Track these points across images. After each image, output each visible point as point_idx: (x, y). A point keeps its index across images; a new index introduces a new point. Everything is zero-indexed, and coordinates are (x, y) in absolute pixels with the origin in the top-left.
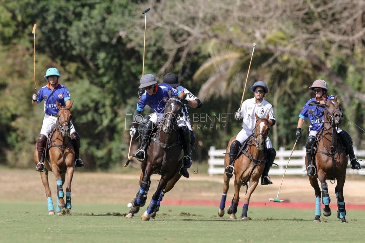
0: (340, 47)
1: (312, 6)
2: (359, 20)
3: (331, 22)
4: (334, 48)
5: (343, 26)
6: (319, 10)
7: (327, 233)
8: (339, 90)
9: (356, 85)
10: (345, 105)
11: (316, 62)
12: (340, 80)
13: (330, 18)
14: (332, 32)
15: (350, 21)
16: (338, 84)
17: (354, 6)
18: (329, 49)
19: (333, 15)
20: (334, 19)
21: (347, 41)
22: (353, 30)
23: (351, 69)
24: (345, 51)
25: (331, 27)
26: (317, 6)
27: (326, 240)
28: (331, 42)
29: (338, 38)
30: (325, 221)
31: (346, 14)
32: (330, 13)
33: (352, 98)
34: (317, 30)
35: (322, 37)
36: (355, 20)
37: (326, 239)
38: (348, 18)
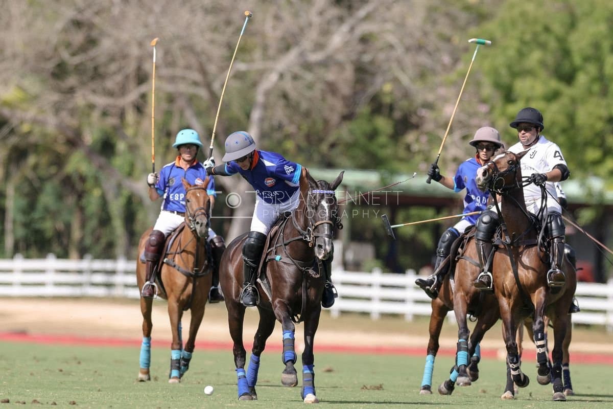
0: (105, 114)
1: (65, 55)
2: (132, 76)
3: (93, 78)
4: (96, 115)
5: (110, 84)
6: (76, 60)
7: (79, 380)
8: (102, 176)
9: (127, 169)
10: (110, 196)
11: (70, 134)
12: (102, 160)
13: (90, 73)
14: (94, 91)
15: (119, 78)
16: (101, 167)
17: (125, 56)
18: (89, 115)
19: (96, 68)
20: (97, 74)
21: (115, 106)
22: (123, 90)
23: (121, 146)
24: (112, 121)
25: (93, 85)
26: (74, 54)
27: (78, 389)
28: (91, 107)
29: (101, 101)
30: (77, 361)
31: (113, 67)
32: (90, 65)
33: (119, 186)
34: (71, 91)
35: (80, 99)
36: (127, 77)
37: (79, 388)
38: (115, 73)
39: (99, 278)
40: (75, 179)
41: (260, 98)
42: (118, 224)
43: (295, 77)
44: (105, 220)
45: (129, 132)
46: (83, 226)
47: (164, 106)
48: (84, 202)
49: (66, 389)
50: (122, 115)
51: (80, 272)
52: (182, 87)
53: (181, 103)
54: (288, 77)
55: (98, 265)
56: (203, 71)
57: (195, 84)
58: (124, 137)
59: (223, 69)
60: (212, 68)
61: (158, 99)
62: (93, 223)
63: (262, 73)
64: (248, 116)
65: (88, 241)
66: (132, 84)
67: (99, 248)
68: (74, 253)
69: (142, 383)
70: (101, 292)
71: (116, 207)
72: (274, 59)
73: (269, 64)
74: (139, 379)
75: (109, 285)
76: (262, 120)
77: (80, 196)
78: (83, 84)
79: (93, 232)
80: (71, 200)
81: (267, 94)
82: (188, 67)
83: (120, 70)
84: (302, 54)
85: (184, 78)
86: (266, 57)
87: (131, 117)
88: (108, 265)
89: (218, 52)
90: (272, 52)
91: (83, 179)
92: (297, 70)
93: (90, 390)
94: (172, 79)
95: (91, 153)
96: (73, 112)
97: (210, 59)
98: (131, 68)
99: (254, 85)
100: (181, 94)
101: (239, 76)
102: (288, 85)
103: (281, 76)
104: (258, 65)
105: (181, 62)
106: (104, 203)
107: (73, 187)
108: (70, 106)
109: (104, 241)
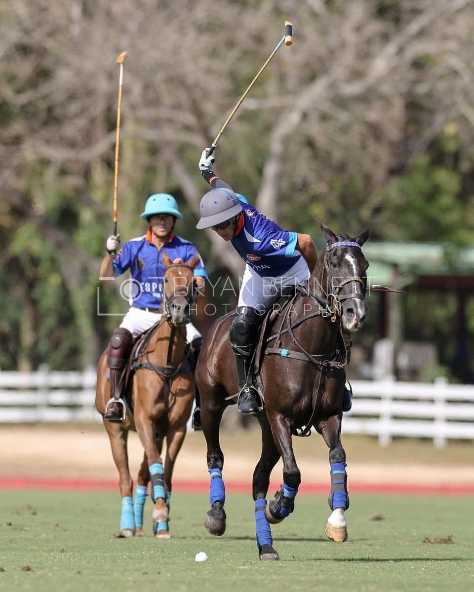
0: (63, 172)
2: (100, 120)
3: (46, 123)
4: (50, 174)
5: (70, 130)
6: (23, 98)
7: (35, 536)
8: (62, 258)
10: (73, 285)
11: (16, 200)
12: (60, 235)
13: (43, 116)
14: (48, 142)
15: (81, 122)
16: (59, 246)
17: (90, 93)
18: (41, 174)
19: (50, 110)
20: (51, 118)
21: (77, 162)
22: (88, 140)
23: (86, 215)
24: (73, 181)
25: (45, 133)
26: (19, 91)
27: (34, 550)
28: (45, 162)
29: (58, 154)
30: (31, 511)
31: (73, 108)
32: (43, 105)
34: (17, 141)
35: (29, 152)
36: (92, 121)
37: (34, 548)
38: (76, 116)
39: (59, 397)
40: (25, 262)
41: (276, 146)
42: (84, 323)
43: (324, 118)
44: (67, 318)
45: (97, 195)
46: (36, 326)
47: (145, 159)
48: (37, 292)
49: (17, 549)
50: (87, 174)
51: (34, 389)
52: (169, 134)
53: (167, 154)
54: (314, 117)
55: (58, 379)
56: (198, 112)
57: (187, 128)
58: (90, 203)
59: (224, 109)
60: (209, 108)
61: (136, 151)
62: (50, 322)
63: (279, 112)
64: (260, 171)
65: (43, 347)
66: (99, 131)
67: (58, 356)
68: (24, 364)
69: (121, 539)
70: (63, 415)
71: (81, 299)
72: (294, 93)
73: (287, 100)
74: (118, 535)
75: (73, 407)
76: (280, 177)
77: (32, 284)
78: (33, 131)
79: (50, 333)
80: (18, 292)
81: (287, 140)
82: (177, 107)
83: (83, 111)
84: (332, 86)
85: (170, 121)
86: (283, 91)
87: (99, 175)
88: (72, 378)
89: (216, 85)
90: (291, 83)
91: (35, 261)
92: (326, 107)
93: (49, 551)
94: (155, 123)
95: (43, 226)
96: (19, 171)
97: (206, 95)
98: (98, 109)
99: (268, 128)
100: (167, 143)
101: (247, 117)
102: (315, 129)
103: (305, 116)
104: (273, 101)
105: (167, 100)
106: (65, 295)
107: (21, 272)
108: (16, 161)
109: (65, 346)
